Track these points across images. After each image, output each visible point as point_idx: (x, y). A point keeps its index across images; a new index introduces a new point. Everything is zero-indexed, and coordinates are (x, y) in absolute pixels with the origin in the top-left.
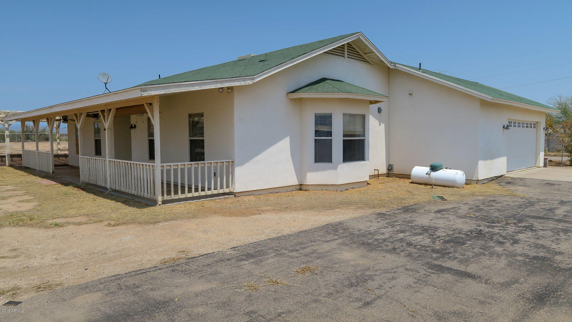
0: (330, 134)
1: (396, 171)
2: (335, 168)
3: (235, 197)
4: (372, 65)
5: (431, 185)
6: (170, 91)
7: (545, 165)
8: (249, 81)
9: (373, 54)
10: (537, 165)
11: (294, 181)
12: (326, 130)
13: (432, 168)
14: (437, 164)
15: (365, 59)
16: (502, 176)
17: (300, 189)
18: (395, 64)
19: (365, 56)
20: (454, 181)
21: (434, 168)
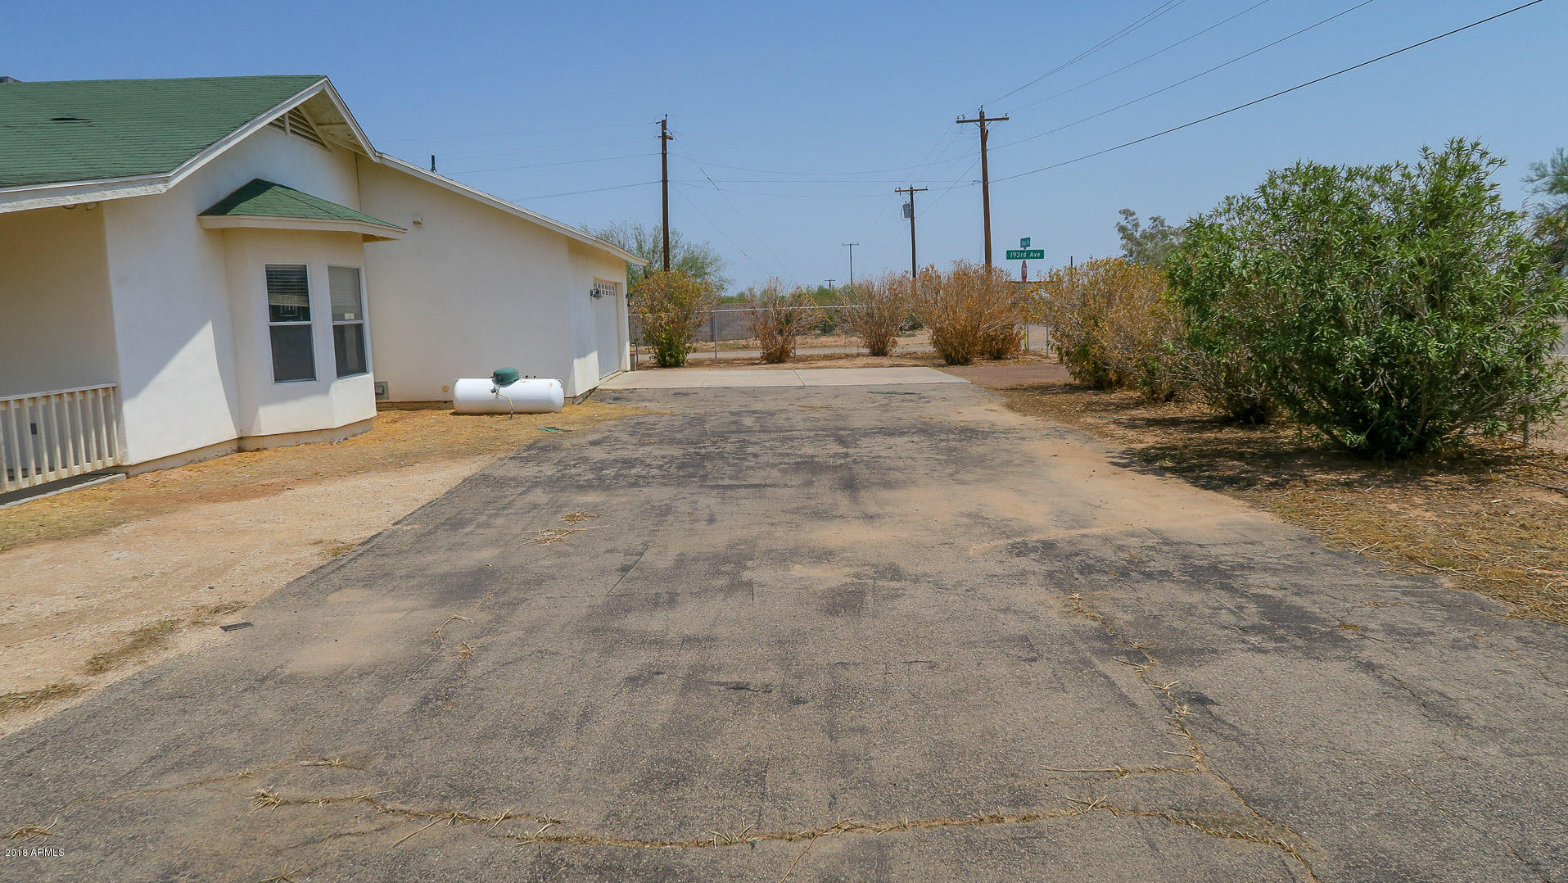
0: (305, 313)
1: (394, 395)
2: (326, 391)
3: (128, 478)
4: (330, 151)
5: (507, 413)
6: (20, 207)
7: (632, 369)
8: (160, 186)
9: (343, 127)
10: (623, 368)
11: (230, 432)
12: (296, 305)
13: (500, 378)
14: (509, 371)
15: (316, 135)
16: (595, 389)
17: (240, 450)
18: (381, 154)
19: (317, 130)
20: (549, 401)
21: (502, 379)
